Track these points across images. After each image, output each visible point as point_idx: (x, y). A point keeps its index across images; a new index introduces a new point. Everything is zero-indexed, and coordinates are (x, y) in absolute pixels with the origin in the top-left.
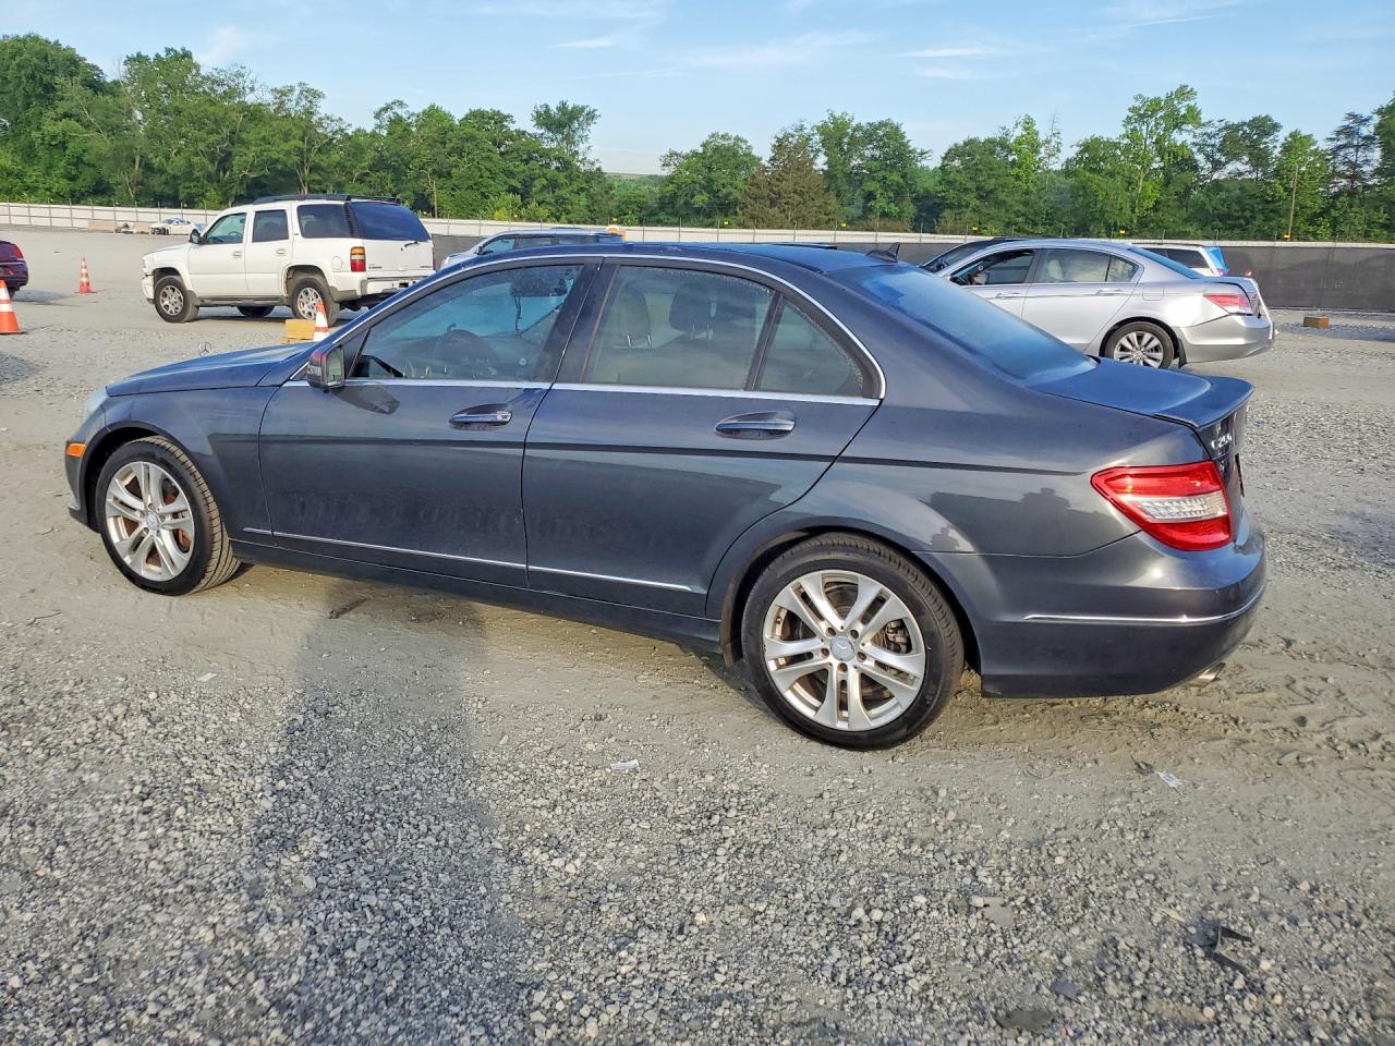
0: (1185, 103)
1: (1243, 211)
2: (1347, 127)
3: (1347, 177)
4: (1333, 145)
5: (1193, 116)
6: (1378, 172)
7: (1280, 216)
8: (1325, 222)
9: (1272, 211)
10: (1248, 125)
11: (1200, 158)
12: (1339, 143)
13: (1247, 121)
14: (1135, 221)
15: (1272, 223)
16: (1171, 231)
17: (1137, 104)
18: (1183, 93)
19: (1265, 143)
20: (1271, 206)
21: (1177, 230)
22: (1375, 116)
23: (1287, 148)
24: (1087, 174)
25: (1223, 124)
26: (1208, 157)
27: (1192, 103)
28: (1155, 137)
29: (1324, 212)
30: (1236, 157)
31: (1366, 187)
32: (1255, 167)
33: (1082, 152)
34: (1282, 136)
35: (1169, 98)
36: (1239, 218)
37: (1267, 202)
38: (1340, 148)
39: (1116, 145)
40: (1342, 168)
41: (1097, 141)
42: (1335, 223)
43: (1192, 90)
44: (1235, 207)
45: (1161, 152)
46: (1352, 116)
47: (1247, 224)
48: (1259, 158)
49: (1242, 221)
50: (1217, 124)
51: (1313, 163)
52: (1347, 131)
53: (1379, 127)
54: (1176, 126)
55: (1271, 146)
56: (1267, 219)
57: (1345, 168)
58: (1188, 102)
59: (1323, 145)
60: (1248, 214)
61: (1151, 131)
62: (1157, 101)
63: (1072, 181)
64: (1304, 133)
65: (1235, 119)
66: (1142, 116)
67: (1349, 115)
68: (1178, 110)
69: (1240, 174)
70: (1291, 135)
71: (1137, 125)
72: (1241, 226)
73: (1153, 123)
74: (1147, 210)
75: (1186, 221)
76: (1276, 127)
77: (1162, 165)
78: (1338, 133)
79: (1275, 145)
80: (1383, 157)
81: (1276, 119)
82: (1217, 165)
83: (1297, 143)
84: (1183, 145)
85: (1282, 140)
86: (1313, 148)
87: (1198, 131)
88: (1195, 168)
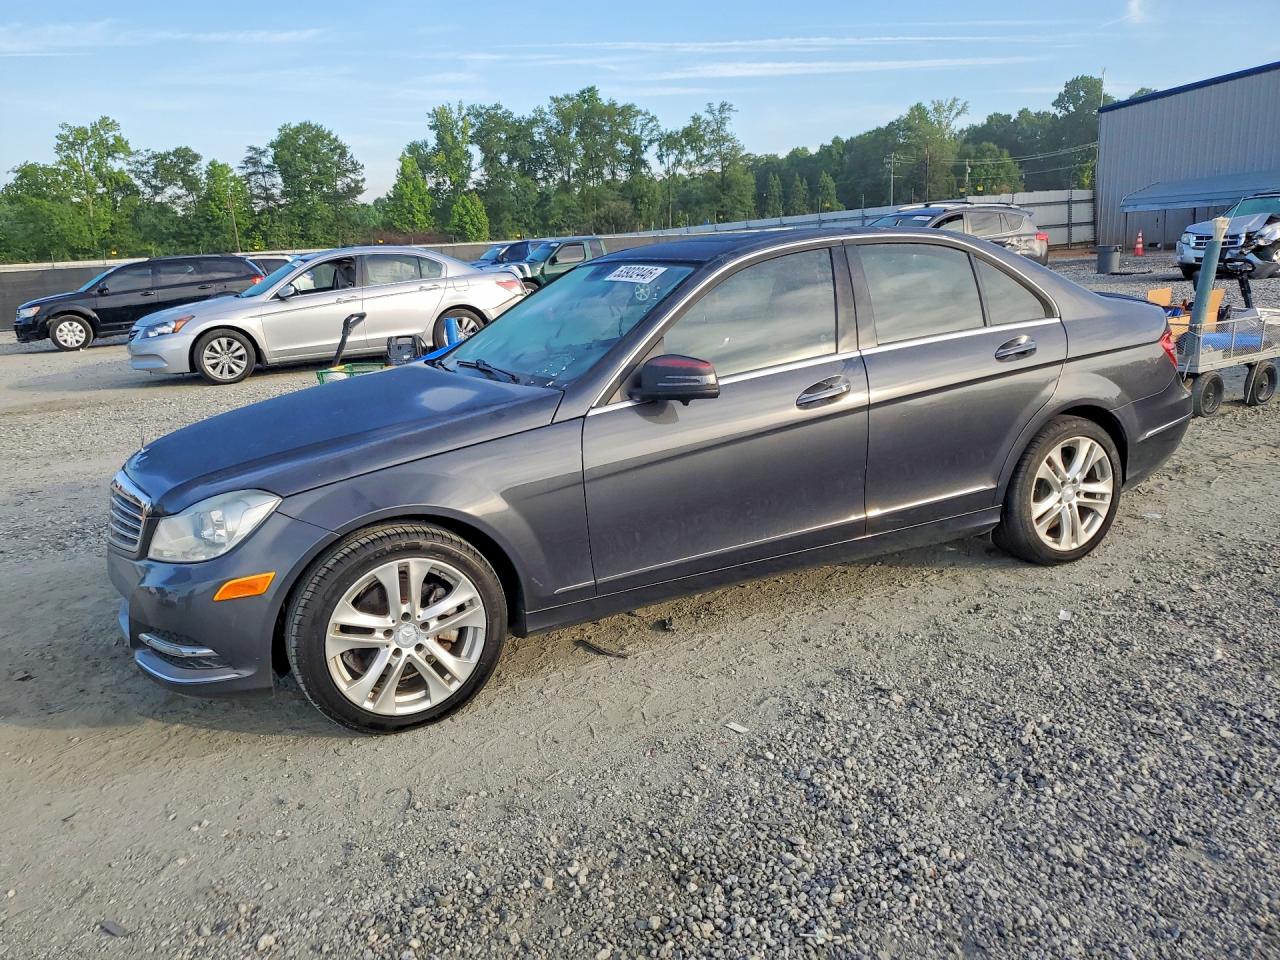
0: (111, 134)
1: (191, 229)
2: (251, 158)
3: (262, 198)
4: (244, 172)
5: (120, 146)
6: (284, 194)
7: (223, 232)
8: (257, 235)
9: (215, 228)
10: (174, 155)
11: (138, 182)
12: (249, 171)
13: (171, 151)
14: (95, 243)
15: (218, 238)
16: (133, 250)
17: (65, 132)
18: (106, 125)
19: (193, 171)
20: (212, 224)
21: (139, 249)
22: (270, 149)
23: (211, 175)
24: (34, 200)
25: (150, 153)
26: (146, 183)
27: (117, 134)
28: (92, 164)
29: (255, 227)
30: (171, 182)
31: (280, 206)
32: (190, 190)
33: (21, 178)
34: (204, 164)
35: (94, 128)
36: (188, 235)
37: (208, 221)
38: (250, 174)
39: (56, 172)
40: (256, 191)
41: (33, 167)
42: (265, 236)
43: (114, 121)
44: (183, 226)
45: (100, 177)
46: (252, 148)
47: (198, 240)
48: (191, 184)
49: (194, 238)
50: (145, 153)
51: (235, 187)
52: (250, 161)
53: (276, 157)
54: (109, 155)
55: (197, 173)
56: (214, 235)
57: (259, 191)
58: (114, 133)
59: (239, 173)
60: (196, 231)
61: (86, 158)
62: (82, 131)
63: (17, 207)
64: (220, 162)
65: (161, 149)
66: (72, 145)
67: (251, 148)
68: (106, 140)
69: (179, 197)
70: (211, 164)
71: (69, 152)
72: (193, 243)
73: (86, 151)
74: (104, 232)
75: (144, 240)
76: (197, 157)
77: (105, 189)
78: (246, 162)
79: (200, 170)
80: (284, 181)
81: (196, 150)
82: (157, 190)
83: (216, 171)
84: (121, 172)
85: (205, 169)
86: (231, 175)
87: (131, 159)
88: (138, 192)
